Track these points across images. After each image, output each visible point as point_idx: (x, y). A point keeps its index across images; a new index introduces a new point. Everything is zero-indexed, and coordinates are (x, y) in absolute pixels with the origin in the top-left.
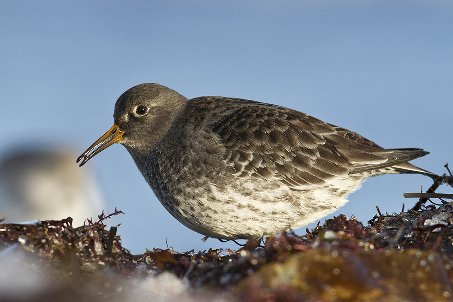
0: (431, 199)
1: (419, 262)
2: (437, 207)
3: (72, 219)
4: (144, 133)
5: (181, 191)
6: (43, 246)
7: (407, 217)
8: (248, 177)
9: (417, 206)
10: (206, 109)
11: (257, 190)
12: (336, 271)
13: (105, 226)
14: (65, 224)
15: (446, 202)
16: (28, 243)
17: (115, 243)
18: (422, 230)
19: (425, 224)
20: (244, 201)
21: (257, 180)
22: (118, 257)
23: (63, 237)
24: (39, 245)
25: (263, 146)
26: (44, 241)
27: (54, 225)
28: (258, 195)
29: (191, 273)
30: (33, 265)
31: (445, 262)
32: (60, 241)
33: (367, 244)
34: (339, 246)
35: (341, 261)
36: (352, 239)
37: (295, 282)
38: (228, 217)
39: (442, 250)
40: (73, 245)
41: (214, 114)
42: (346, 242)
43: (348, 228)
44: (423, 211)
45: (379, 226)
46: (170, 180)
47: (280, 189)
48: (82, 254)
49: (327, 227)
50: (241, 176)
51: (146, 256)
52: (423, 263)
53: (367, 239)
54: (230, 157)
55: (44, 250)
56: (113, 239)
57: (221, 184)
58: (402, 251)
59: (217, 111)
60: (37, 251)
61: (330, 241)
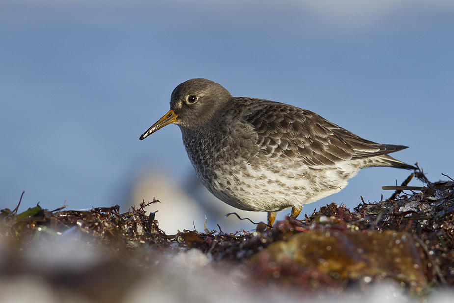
0: (404, 191)
1: (394, 241)
2: (409, 197)
3: (119, 207)
4: (193, 117)
5: (220, 167)
6: (96, 228)
7: (385, 205)
8: (277, 158)
9: (393, 197)
10: (243, 105)
11: (284, 169)
12: (329, 248)
13: (145, 212)
14: (113, 211)
15: (416, 193)
16: (84, 226)
17: (153, 226)
18: (396, 215)
19: (399, 210)
20: (274, 177)
21: (284, 160)
22: (156, 237)
23: (112, 221)
24: (93, 227)
25: (288, 134)
26: (97, 224)
27: (105, 212)
28: (285, 172)
29: (213, 250)
30: (88, 243)
31: (415, 241)
32: (109, 224)
33: (353, 227)
34: (331, 228)
35: (332, 239)
36: (342, 222)
37: (296, 257)
38: (260, 190)
39: (413, 231)
40: (120, 227)
41: (249, 109)
42: (337, 225)
43: (338, 214)
44: (398, 200)
45: (363, 212)
46: (211, 157)
47: (302, 168)
48: (127, 235)
49: (321, 213)
50: (272, 157)
51: (178, 236)
52: (398, 241)
53: (354, 223)
54: (263, 142)
55: (97, 231)
56: (152, 222)
57: (255, 164)
58: (381, 232)
59: (252, 107)
60: (92, 232)
61: (324, 224)
